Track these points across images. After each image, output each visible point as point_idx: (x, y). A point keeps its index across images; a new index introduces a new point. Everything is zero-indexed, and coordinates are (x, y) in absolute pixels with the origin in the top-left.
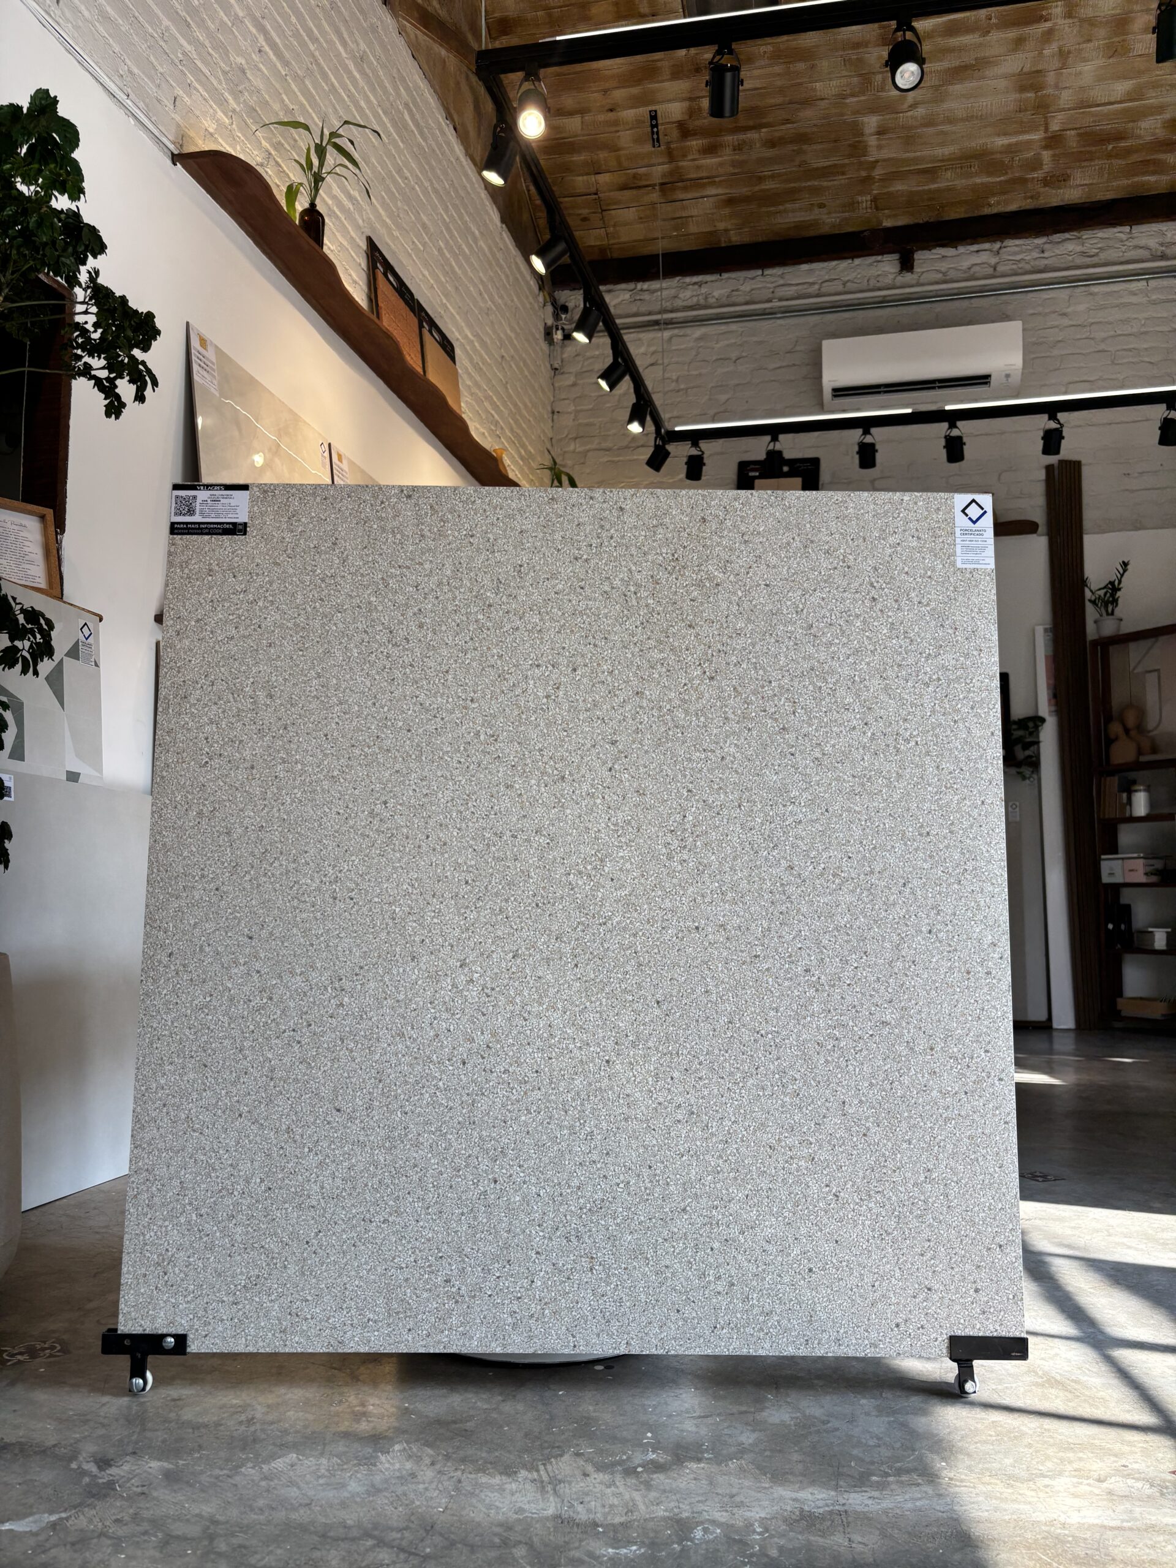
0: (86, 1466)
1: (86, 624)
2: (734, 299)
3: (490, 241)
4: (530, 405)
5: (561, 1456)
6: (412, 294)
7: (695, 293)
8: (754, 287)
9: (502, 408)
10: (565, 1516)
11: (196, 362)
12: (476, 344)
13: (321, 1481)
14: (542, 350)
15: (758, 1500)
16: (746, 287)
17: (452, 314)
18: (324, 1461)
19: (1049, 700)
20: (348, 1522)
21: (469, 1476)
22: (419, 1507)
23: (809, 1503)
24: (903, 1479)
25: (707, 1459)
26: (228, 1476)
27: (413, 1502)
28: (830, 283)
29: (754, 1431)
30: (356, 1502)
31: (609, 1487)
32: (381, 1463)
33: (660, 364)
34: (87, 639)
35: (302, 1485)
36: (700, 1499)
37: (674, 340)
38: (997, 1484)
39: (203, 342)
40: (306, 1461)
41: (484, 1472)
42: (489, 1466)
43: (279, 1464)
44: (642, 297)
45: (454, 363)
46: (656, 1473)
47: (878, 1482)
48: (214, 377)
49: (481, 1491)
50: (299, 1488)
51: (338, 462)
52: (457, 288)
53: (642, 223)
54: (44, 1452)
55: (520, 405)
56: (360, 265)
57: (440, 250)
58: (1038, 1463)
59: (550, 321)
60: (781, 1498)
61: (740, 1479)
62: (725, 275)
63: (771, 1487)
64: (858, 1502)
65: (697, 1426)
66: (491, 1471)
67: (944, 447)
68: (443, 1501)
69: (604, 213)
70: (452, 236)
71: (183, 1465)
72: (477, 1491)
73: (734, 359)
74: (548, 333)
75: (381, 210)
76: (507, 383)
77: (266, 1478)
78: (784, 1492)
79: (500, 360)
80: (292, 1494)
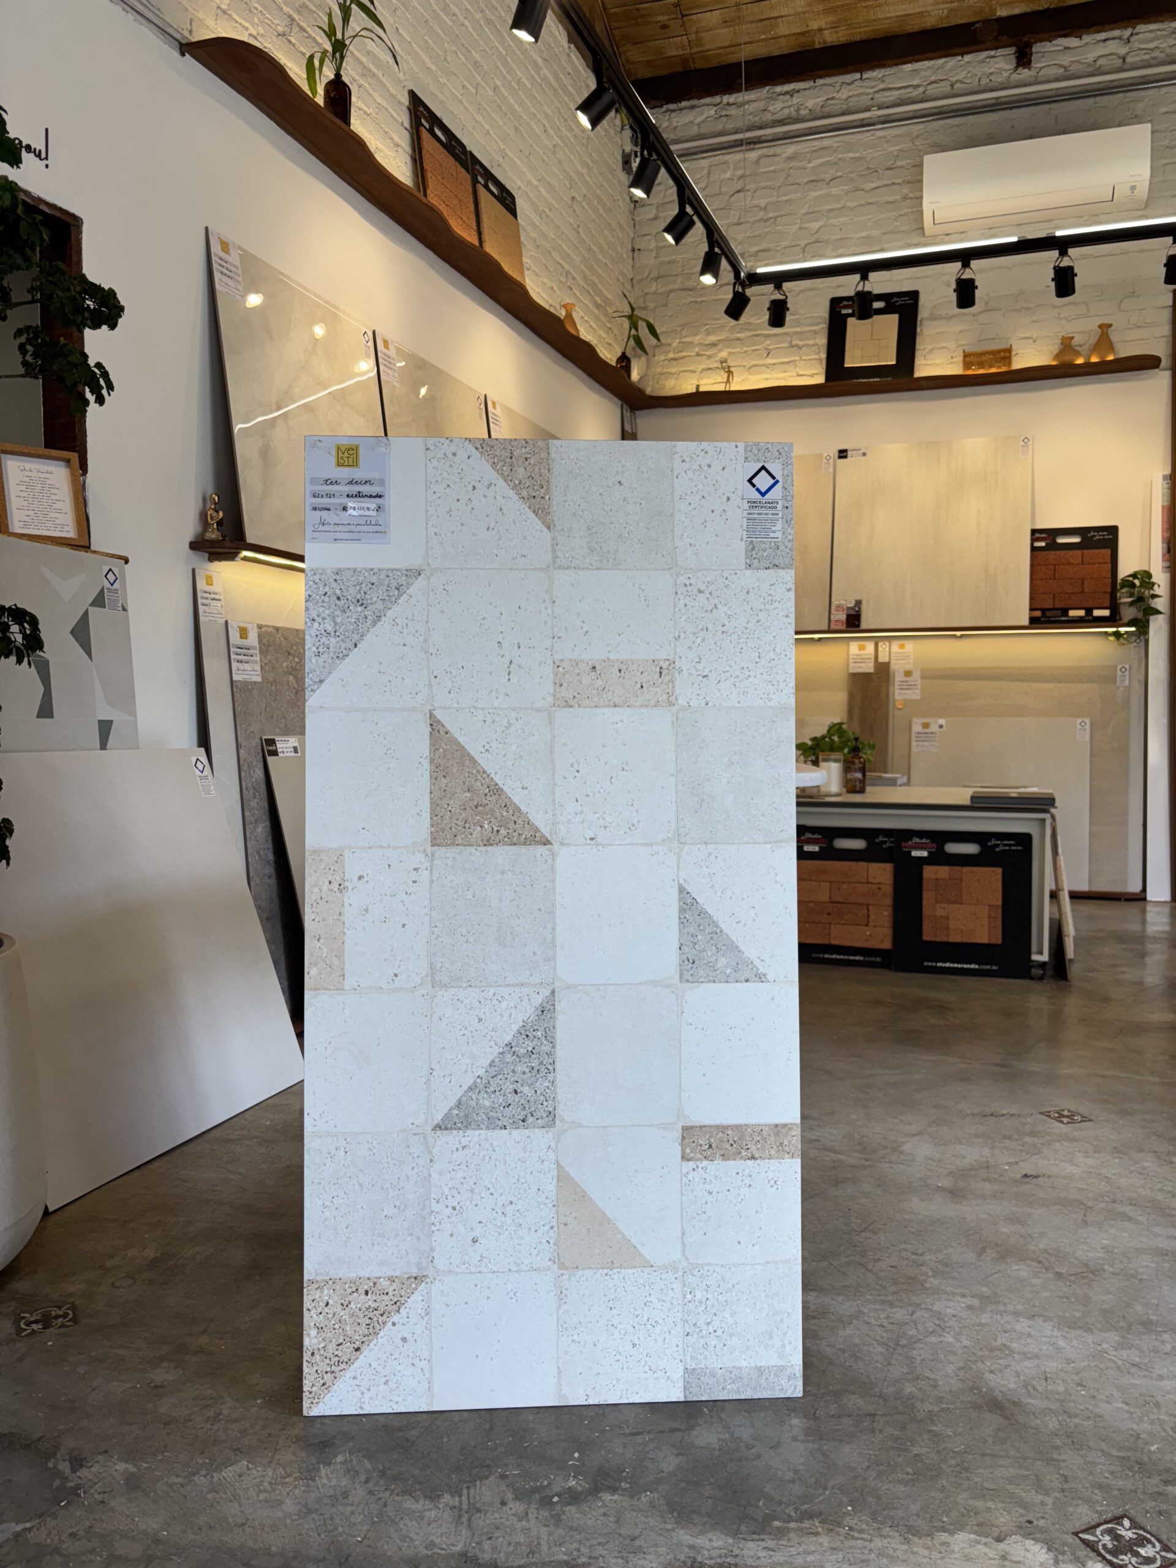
0: (60, 1467)
1: (110, 570)
2: (828, 109)
3: (556, 67)
4: (604, 245)
5: (487, 1478)
6: (462, 146)
7: (786, 104)
8: (851, 94)
9: (573, 256)
10: (469, 1555)
11: (217, 270)
12: (542, 190)
13: (261, 1497)
14: (619, 181)
15: (656, 1546)
16: (844, 94)
17: (512, 160)
18: (270, 1471)
19: (1164, 555)
20: (274, 1549)
21: (396, 1498)
22: (341, 1534)
23: (706, 1552)
24: (804, 1525)
25: (623, 1490)
26: (182, 1486)
27: (337, 1529)
28: (935, 85)
29: (678, 1455)
30: (286, 1525)
31: (521, 1521)
32: (320, 1477)
33: (748, 190)
34: (112, 585)
35: (243, 1501)
36: (602, 1540)
37: (764, 161)
38: (893, 1538)
39: (225, 246)
40: (254, 1471)
41: (411, 1495)
42: (418, 1487)
43: (229, 1473)
44: (728, 113)
45: (515, 216)
46: (569, 1504)
47: (778, 1528)
48: (239, 282)
49: (402, 1519)
50: (240, 1504)
51: (385, 351)
52: (516, 129)
53: (726, 27)
54: (29, 1445)
55: (595, 249)
56: (402, 124)
57: (495, 89)
58: (943, 1512)
59: (629, 148)
60: (680, 1544)
61: (647, 1517)
62: (820, 82)
63: (673, 1530)
64: (751, 1553)
65: (625, 1446)
66: (418, 1493)
67: (1053, 280)
68: (364, 1528)
69: (685, 19)
70: (510, 71)
71: (145, 1469)
72: (398, 1517)
73: (828, 180)
74: (626, 162)
75: (424, 57)
76: (579, 226)
77: (214, 1490)
78: (684, 1536)
79: (570, 202)
80: (232, 1511)
